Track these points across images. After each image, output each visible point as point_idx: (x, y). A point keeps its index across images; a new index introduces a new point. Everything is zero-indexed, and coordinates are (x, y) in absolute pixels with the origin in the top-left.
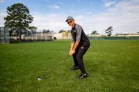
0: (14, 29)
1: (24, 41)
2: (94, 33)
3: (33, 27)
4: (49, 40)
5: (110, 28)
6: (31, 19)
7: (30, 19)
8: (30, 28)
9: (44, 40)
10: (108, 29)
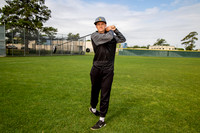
0: (17, 31)
1: (33, 52)
2: (160, 42)
3: (51, 29)
4: (76, 54)
5: (192, 35)
6: (47, 14)
7: (45, 13)
8: (45, 30)
9: (67, 53)
10: (189, 36)
